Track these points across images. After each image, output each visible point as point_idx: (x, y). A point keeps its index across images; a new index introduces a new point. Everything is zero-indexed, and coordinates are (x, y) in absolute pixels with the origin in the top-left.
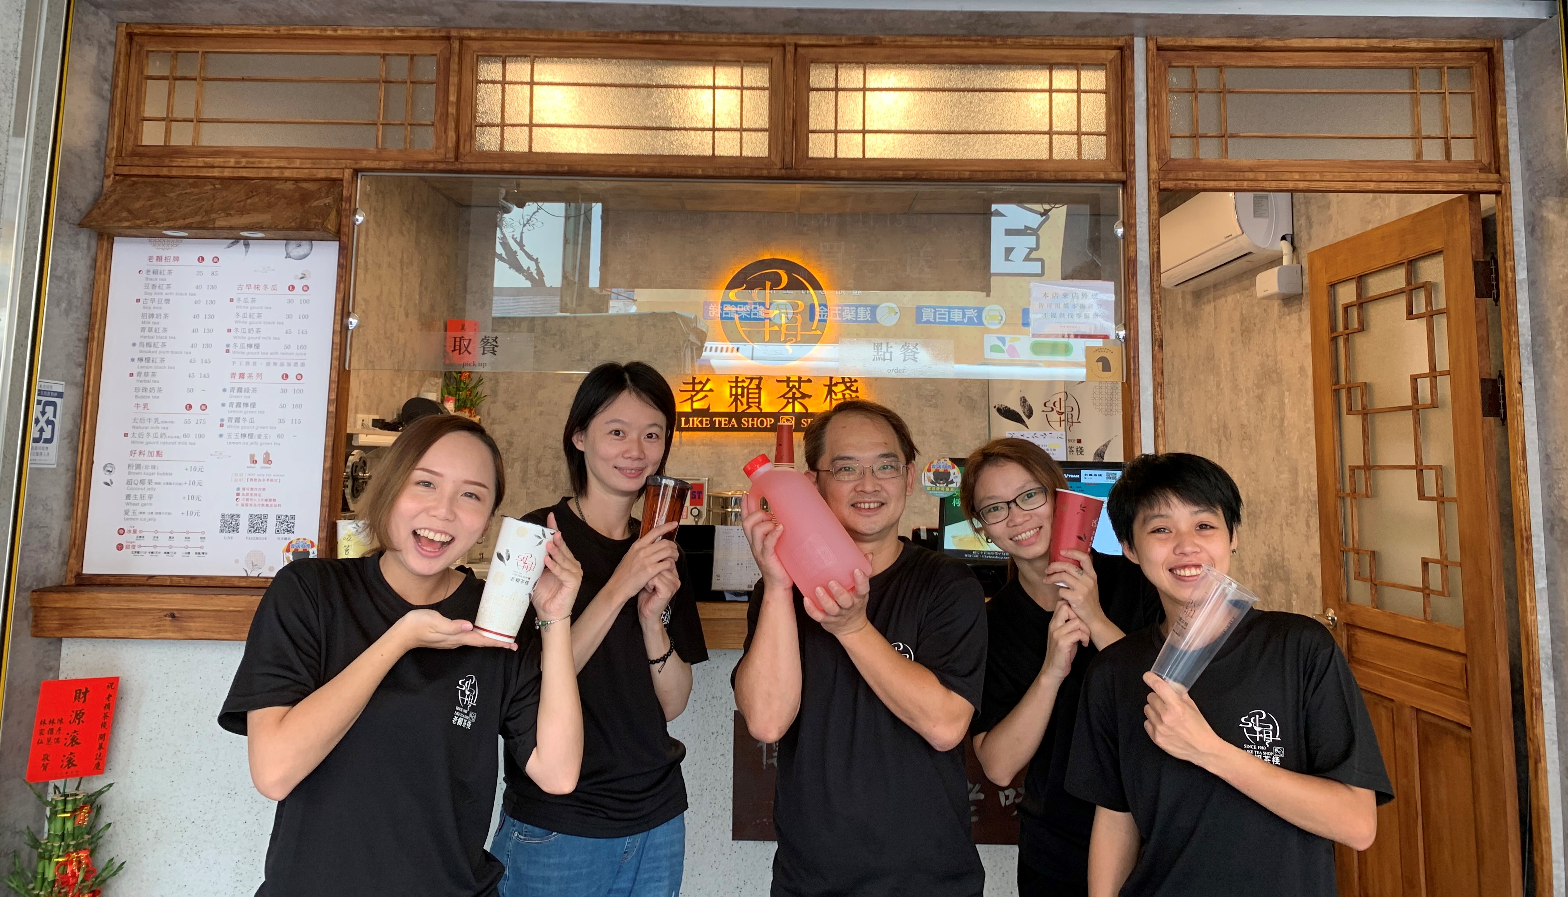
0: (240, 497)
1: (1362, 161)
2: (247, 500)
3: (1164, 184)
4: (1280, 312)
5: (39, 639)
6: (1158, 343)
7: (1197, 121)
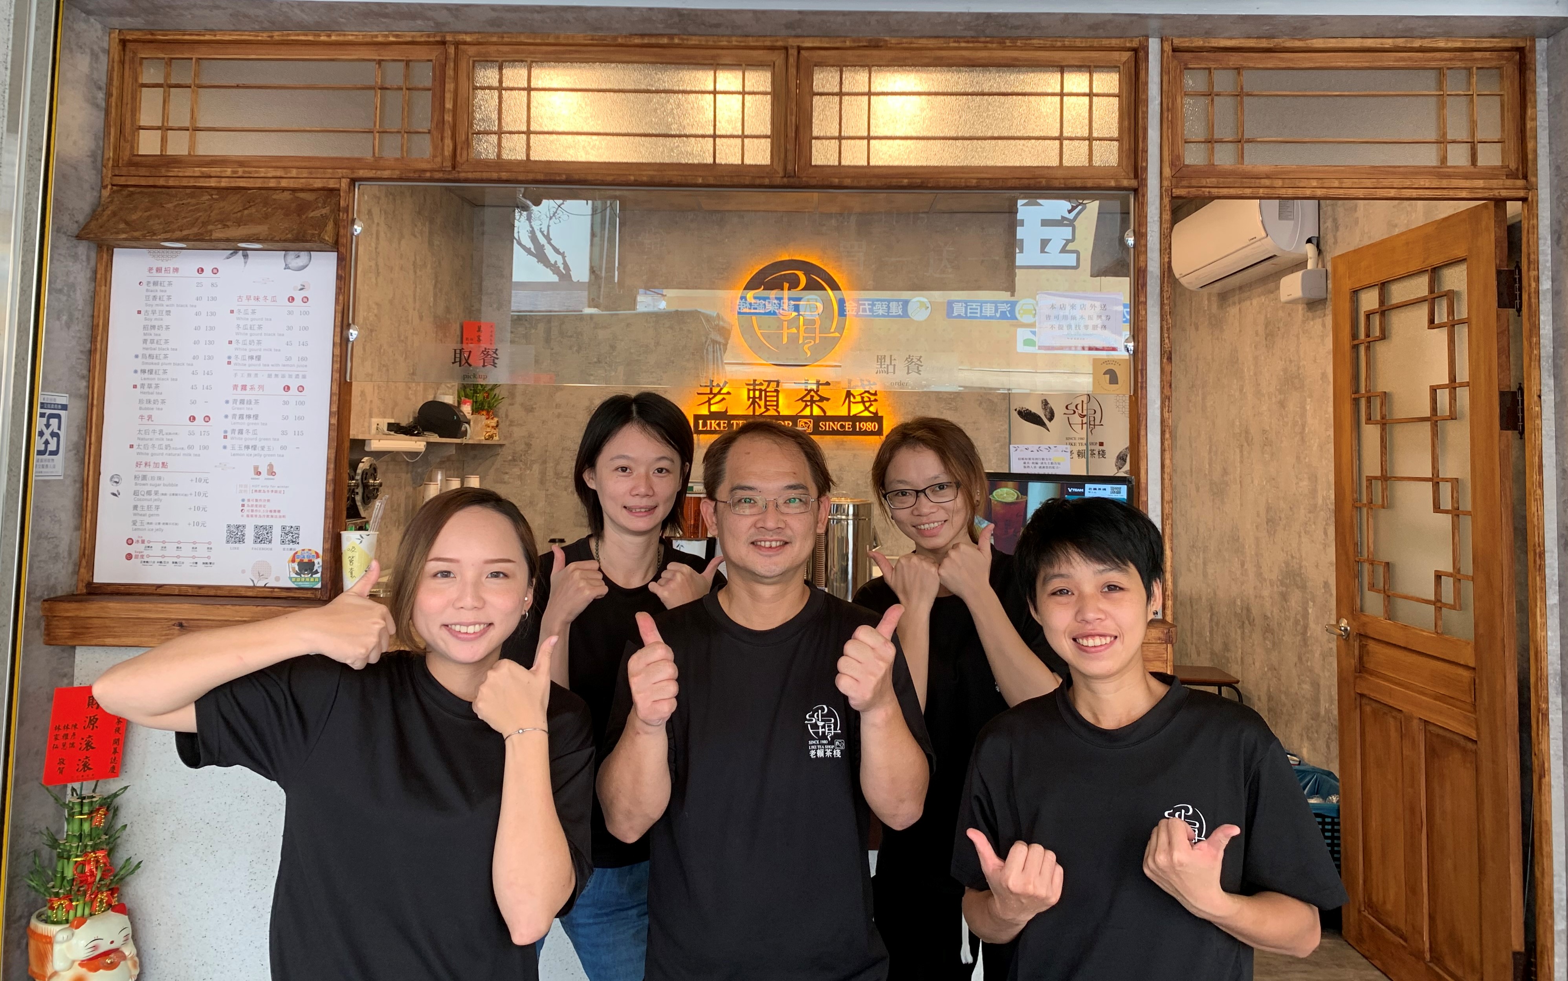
0: (245, 508)
1: (1384, 167)
2: (252, 511)
3: (1177, 192)
4: (1304, 316)
5: (52, 647)
6: (1167, 356)
7: (1213, 126)
